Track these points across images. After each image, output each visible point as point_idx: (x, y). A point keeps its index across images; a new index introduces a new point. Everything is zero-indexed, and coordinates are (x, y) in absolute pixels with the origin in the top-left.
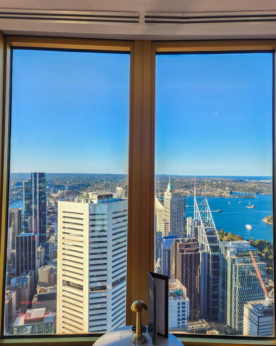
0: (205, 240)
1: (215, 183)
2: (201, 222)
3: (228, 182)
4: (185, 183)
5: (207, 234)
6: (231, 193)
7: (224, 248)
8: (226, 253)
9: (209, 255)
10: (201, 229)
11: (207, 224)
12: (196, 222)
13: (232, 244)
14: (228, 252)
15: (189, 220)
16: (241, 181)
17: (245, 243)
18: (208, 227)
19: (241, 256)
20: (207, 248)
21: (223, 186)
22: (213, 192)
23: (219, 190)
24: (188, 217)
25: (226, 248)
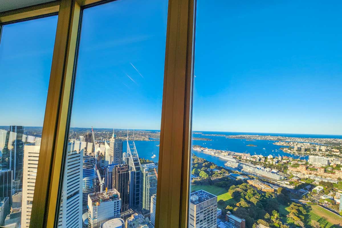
0: (132, 164)
1: (141, 133)
2: (131, 155)
3: (148, 133)
4: (125, 134)
5: (134, 161)
6: (149, 139)
7: (142, 168)
8: (143, 170)
9: (134, 172)
10: (131, 159)
11: (134, 155)
12: (128, 155)
13: (146, 166)
14: (144, 170)
15: (124, 154)
16: (154, 132)
17: (153, 164)
18: (134, 157)
19: (151, 171)
20: (134, 169)
21: (145, 135)
22: (140, 138)
23: (143, 137)
24: (124, 152)
25: (143, 168)
